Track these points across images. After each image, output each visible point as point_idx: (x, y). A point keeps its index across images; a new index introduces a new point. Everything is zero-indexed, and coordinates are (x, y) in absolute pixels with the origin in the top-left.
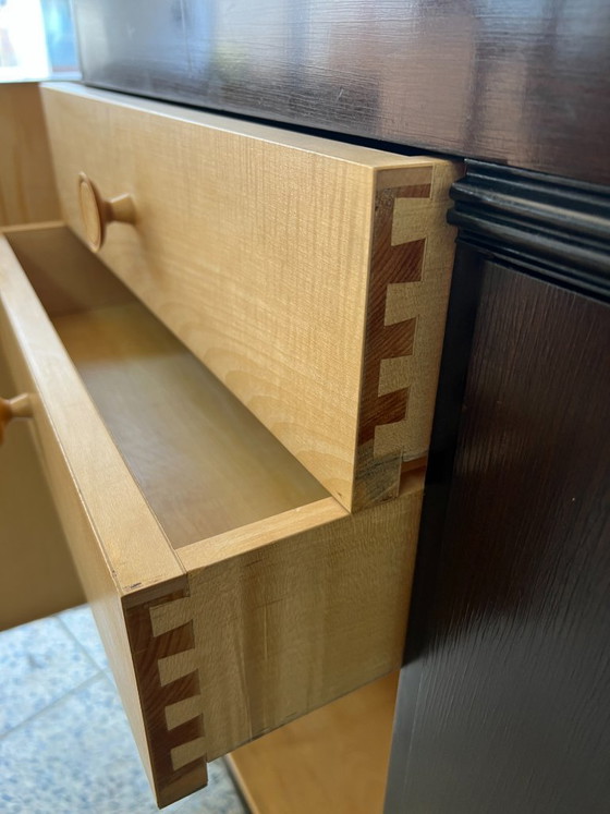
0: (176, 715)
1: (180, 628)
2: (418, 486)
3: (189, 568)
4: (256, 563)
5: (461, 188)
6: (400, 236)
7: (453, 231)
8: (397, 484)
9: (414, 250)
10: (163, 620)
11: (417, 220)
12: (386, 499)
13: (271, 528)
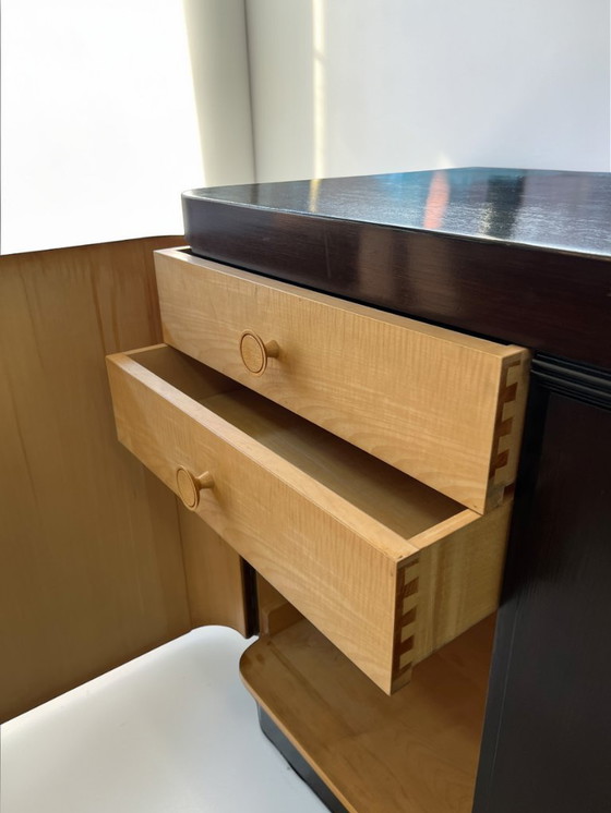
0: (405, 635)
1: (414, 581)
2: (511, 499)
3: (421, 547)
4: (445, 543)
5: (534, 361)
6: (509, 383)
7: (528, 377)
8: (501, 499)
9: (514, 387)
10: (410, 575)
11: (516, 375)
12: (497, 507)
13: (455, 522)
